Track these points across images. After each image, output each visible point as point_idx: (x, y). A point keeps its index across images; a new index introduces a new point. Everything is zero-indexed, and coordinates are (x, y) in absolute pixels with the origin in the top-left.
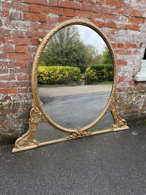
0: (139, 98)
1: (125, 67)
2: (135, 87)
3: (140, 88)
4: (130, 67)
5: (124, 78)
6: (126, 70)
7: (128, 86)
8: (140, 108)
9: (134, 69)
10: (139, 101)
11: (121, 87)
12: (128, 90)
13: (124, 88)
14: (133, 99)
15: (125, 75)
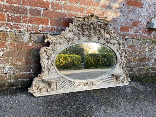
0: (153, 49)
1: (141, 10)
2: (148, 36)
3: (153, 38)
4: (145, 10)
5: (138, 23)
6: (141, 14)
7: (142, 33)
8: (152, 62)
9: (150, 14)
10: (152, 53)
11: (134, 34)
12: (141, 38)
13: (136, 35)
14: (146, 49)
15: (140, 20)
